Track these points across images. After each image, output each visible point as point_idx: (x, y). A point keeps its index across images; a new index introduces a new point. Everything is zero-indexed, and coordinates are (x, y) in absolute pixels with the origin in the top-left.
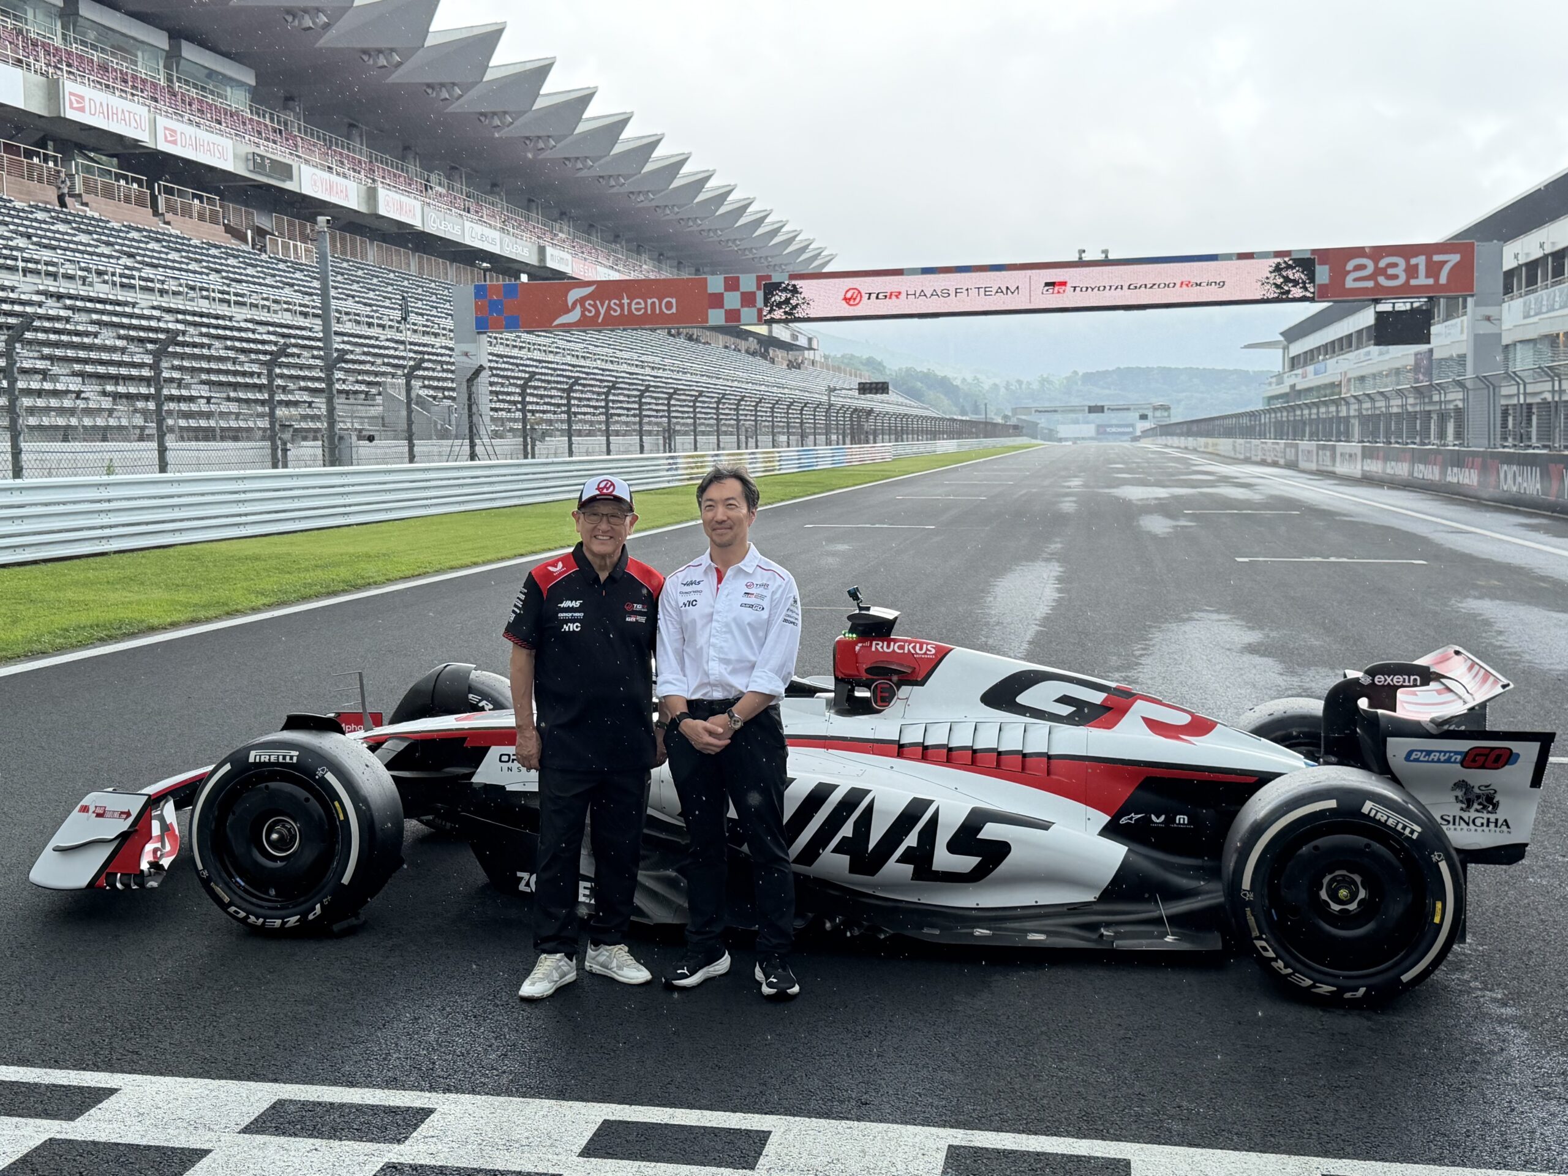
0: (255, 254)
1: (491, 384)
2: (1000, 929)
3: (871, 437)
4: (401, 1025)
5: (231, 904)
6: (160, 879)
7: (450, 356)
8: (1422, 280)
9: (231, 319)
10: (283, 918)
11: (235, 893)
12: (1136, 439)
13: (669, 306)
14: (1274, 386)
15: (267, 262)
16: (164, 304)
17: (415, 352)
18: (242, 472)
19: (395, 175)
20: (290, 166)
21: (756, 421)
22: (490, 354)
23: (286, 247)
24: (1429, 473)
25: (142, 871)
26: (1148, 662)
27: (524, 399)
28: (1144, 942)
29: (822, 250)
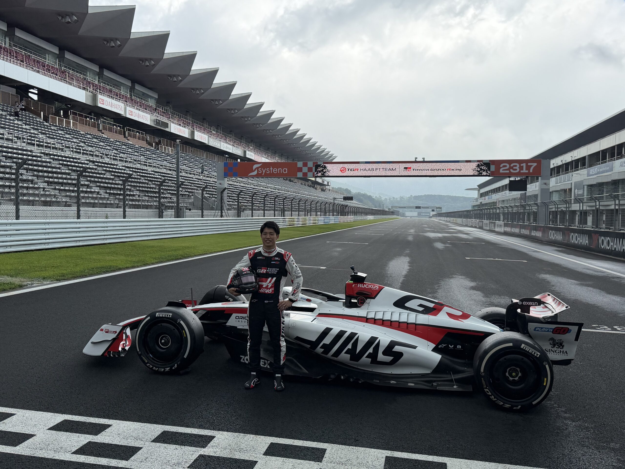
0: (155, 150)
1: (228, 193)
2: (399, 381)
3: (347, 214)
4: (203, 406)
5: (148, 363)
6: (125, 354)
7: (215, 184)
8: (525, 171)
9: (147, 170)
10: (164, 368)
11: (149, 359)
12: (431, 217)
13: (285, 171)
14: (475, 202)
15: (159, 153)
16: (126, 165)
17: (204, 183)
18: (149, 219)
19: (200, 127)
20: (168, 124)
21: (311, 207)
22: (228, 184)
23: (165, 148)
24: (525, 232)
25: (119, 351)
26: (440, 291)
27: (238, 198)
28: (446, 387)
29: (333, 154)
